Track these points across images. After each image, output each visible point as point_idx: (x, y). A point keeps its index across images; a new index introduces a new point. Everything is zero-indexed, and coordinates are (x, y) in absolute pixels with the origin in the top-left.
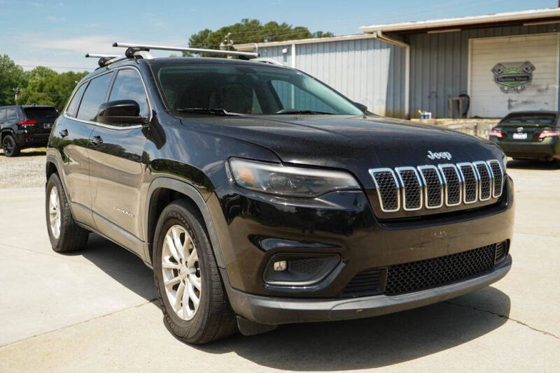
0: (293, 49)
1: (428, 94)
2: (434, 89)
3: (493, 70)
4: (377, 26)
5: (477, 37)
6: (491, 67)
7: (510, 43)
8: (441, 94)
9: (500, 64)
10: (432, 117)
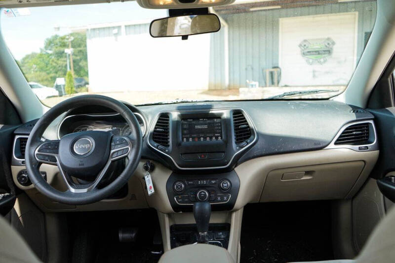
0: (123, 29)
1: (244, 68)
2: (251, 63)
3: (300, 46)
5: (287, 16)
6: (299, 43)
8: (256, 66)
9: (305, 41)
10: (259, 86)
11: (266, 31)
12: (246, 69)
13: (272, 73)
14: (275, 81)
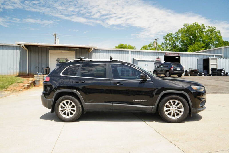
1: (35, 67)
2: (38, 65)
3: (57, 60)
4: (22, 43)
5: (52, 50)
6: (56, 59)
7: (61, 52)
8: (40, 67)
9: (58, 59)
10: (42, 74)
11: (44, 54)
12: (36, 68)
13: (46, 70)
14: (48, 72)
